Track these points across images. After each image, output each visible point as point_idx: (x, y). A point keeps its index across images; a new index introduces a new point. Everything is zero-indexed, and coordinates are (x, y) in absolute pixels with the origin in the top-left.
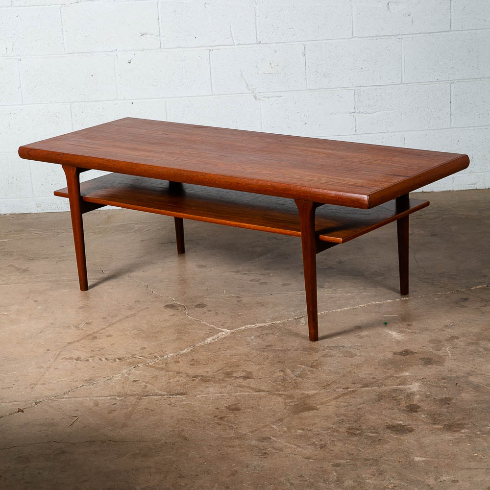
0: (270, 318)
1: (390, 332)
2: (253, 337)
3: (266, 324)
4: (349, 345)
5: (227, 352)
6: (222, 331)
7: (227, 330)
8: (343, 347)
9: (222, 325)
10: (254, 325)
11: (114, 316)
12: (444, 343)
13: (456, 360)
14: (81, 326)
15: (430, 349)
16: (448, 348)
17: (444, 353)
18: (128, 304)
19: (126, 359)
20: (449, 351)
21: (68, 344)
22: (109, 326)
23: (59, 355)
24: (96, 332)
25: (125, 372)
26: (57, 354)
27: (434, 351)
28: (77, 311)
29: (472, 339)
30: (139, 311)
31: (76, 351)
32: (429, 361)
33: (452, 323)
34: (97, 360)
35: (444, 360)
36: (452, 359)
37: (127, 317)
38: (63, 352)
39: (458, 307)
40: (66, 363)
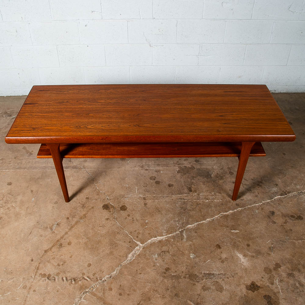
0: (165, 230)
1: (239, 255)
2: (156, 256)
3: (163, 237)
4: (217, 273)
5: (142, 276)
6: (137, 245)
7: (140, 244)
8: (213, 274)
9: (137, 237)
10: (156, 238)
11: (74, 217)
12: (274, 273)
13: (286, 299)
14: (54, 228)
15: (267, 282)
16: (277, 280)
17: (277, 288)
18: (82, 202)
19: (79, 281)
20: (279, 286)
21: (45, 252)
22: (70, 229)
23: (38, 269)
24: (62, 238)
25: (77, 301)
26: (37, 267)
27: (270, 285)
28: (53, 207)
29: (289, 269)
30: (88, 211)
31: (49, 264)
32: (270, 301)
33: (272, 244)
34: (61, 279)
35: (278, 300)
36: (283, 298)
37: (81, 218)
38: (41, 265)
39: (271, 223)
40: (41, 282)
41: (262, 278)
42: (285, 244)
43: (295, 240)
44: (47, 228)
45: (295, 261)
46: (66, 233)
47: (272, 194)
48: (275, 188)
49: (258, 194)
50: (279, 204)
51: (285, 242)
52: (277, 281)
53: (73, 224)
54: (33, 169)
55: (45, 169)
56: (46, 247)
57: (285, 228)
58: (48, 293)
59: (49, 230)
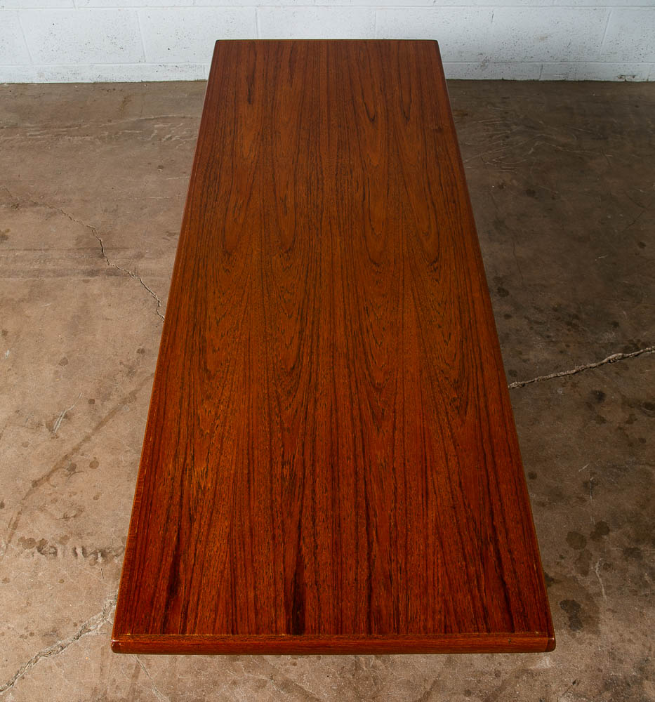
11: (106, 398)
12: (590, 546)
13: (616, 612)
14: (58, 424)
15: (573, 569)
16: (597, 565)
17: (595, 583)
18: (128, 360)
19: (113, 556)
20: (600, 579)
21: (33, 486)
22: (97, 429)
23: (15, 526)
24: (76, 450)
25: (108, 605)
26: (13, 522)
27: (580, 577)
28: (56, 372)
29: (629, 537)
30: (142, 385)
31: (42, 516)
32: (576, 615)
33: (593, 474)
34: (70, 553)
35: (597, 612)
36: (609, 609)
37: (124, 402)
38: (23, 518)
39: (594, 422)
40: (22, 559)
41: (562, 557)
42: (624, 475)
43: (650, 465)
44: (39, 425)
45: (647, 519)
46: (87, 439)
47: (603, 347)
48: (611, 333)
49: (568, 346)
50: (617, 373)
51: (625, 470)
52: (596, 568)
53: (104, 416)
54: (9, 277)
55: (38, 277)
56: (36, 472)
57: (627, 436)
58: (40, 585)
59: (45, 430)
